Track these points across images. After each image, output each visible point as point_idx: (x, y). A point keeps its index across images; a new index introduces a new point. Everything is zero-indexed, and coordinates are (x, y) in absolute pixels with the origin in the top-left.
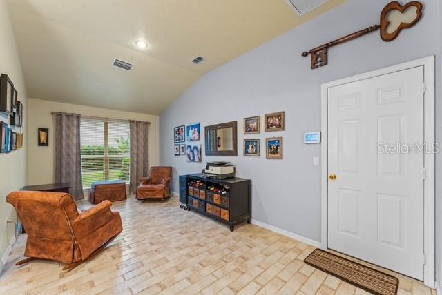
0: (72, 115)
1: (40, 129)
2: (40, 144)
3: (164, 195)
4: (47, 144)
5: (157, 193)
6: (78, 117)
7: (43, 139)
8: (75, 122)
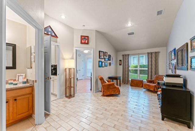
0: (127, 55)
1: (120, 60)
2: (120, 65)
3: (154, 89)
4: (121, 65)
5: (151, 88)
6: (128, 55)
7: (120, 64)
8: (127, 57)
